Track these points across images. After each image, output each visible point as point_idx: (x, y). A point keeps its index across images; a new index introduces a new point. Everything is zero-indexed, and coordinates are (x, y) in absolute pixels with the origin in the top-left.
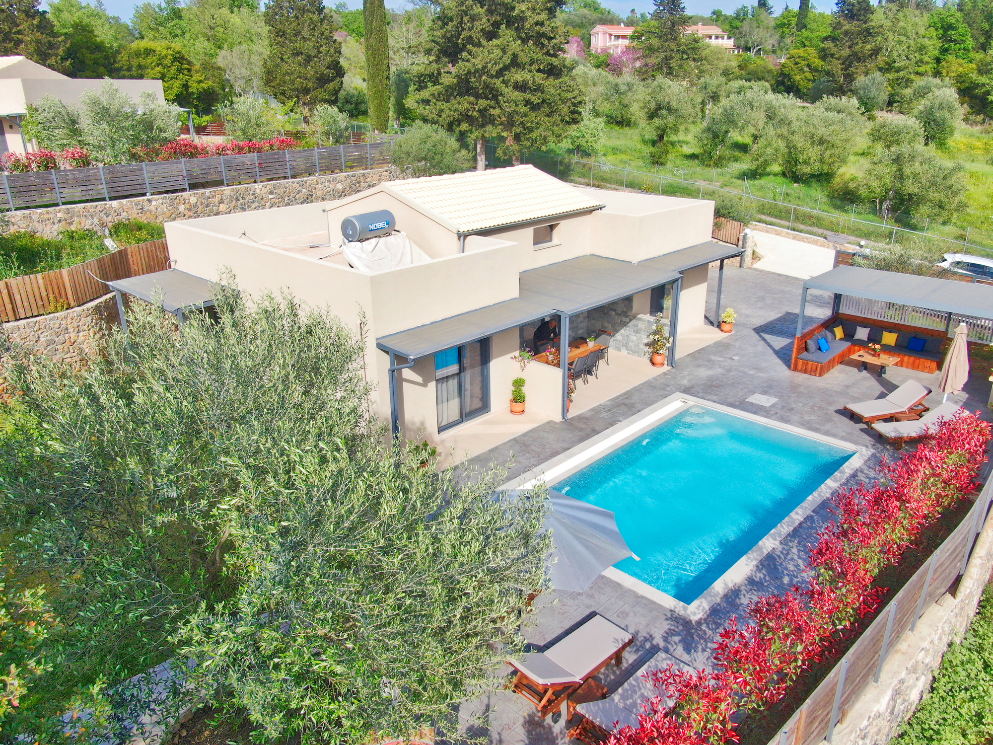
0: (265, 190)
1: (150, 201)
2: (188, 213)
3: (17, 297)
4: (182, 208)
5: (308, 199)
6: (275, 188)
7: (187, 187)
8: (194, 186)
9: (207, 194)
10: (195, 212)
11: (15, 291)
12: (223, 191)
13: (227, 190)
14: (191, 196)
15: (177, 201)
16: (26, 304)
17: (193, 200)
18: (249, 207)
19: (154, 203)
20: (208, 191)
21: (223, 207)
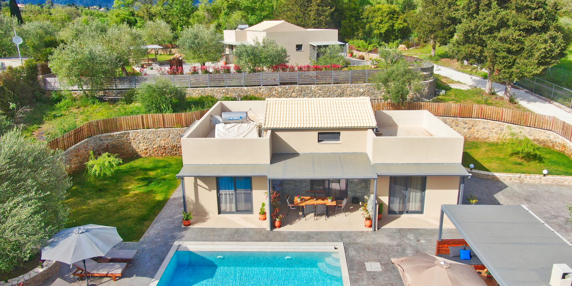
0: (316, 88)
1: (260, 89)
2: (276, 95)
3: (166, 120)
4: (274, 93)
5: (341, 95)
6: (322, 88)
7: (279, 84)
8: (281, 84)
9: (287, 88)
10: (280, 95)
11: (165, 118)
12: (295, 87)
13: (297, 87)
14: (279, 88)
15: (272, 89)
16: (168, 123)
17: (280, 90)
18: (307, 95)
19: (262, 89)
20: (287, 87)
21: (294, 94)
